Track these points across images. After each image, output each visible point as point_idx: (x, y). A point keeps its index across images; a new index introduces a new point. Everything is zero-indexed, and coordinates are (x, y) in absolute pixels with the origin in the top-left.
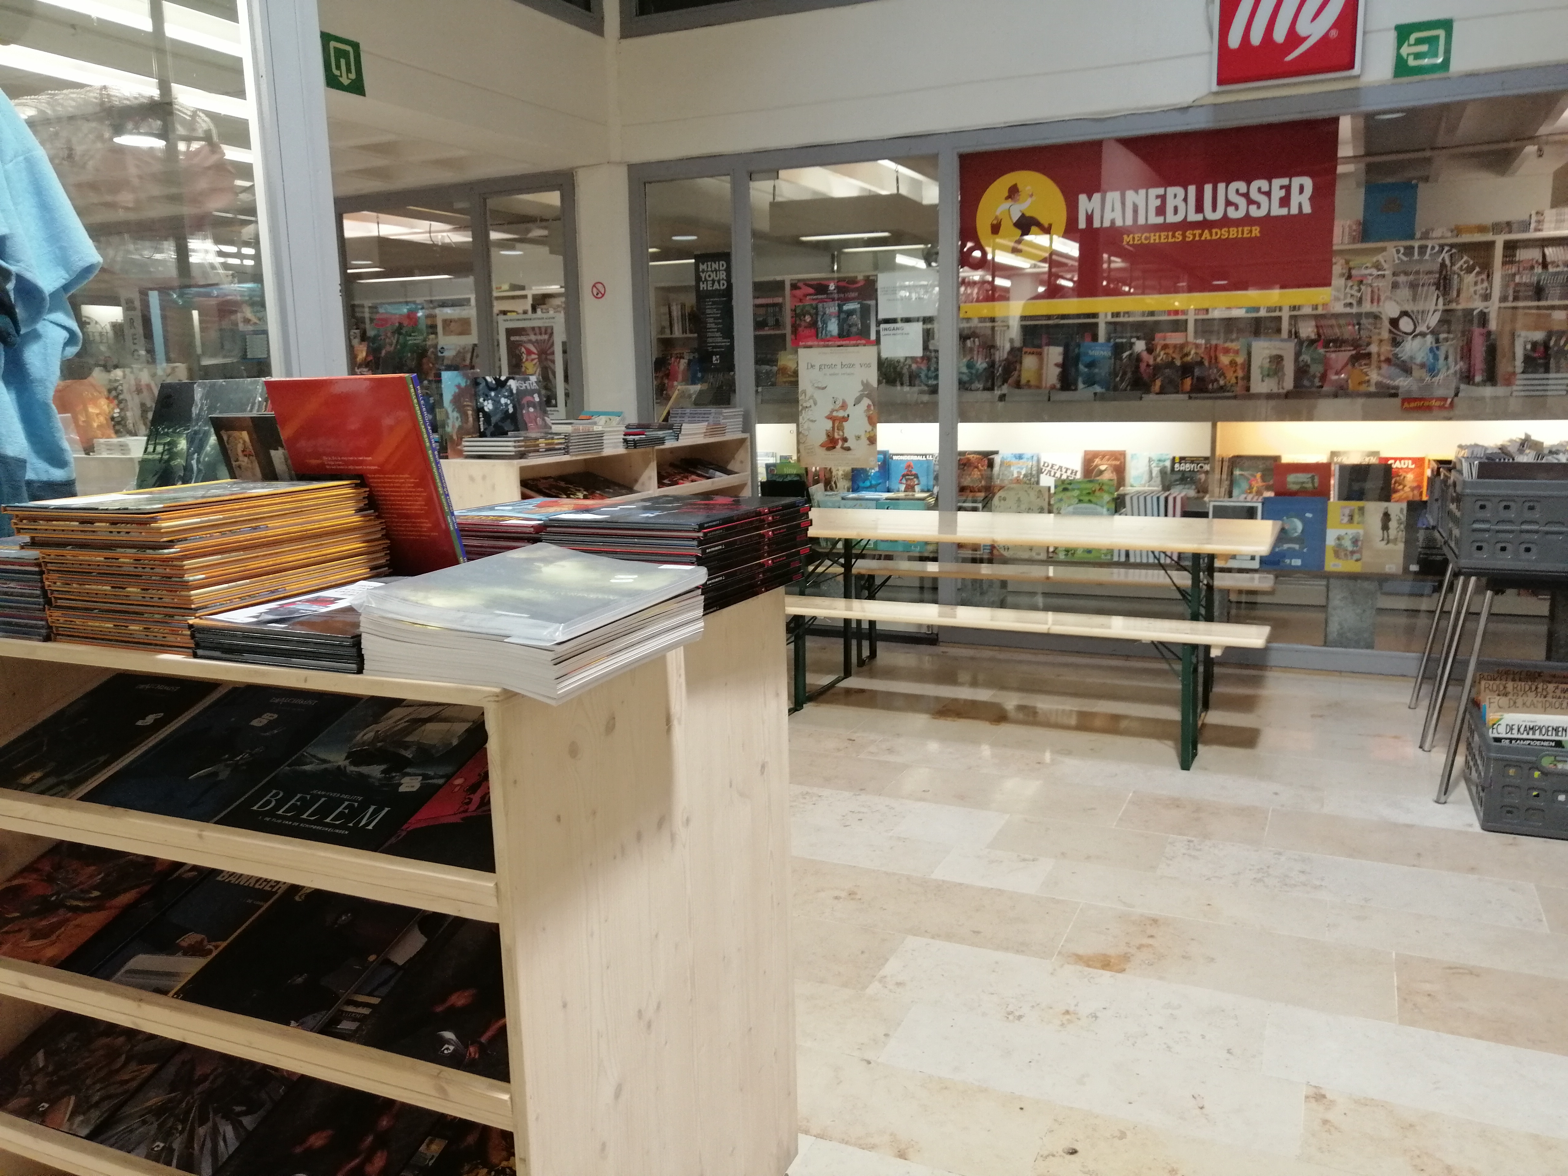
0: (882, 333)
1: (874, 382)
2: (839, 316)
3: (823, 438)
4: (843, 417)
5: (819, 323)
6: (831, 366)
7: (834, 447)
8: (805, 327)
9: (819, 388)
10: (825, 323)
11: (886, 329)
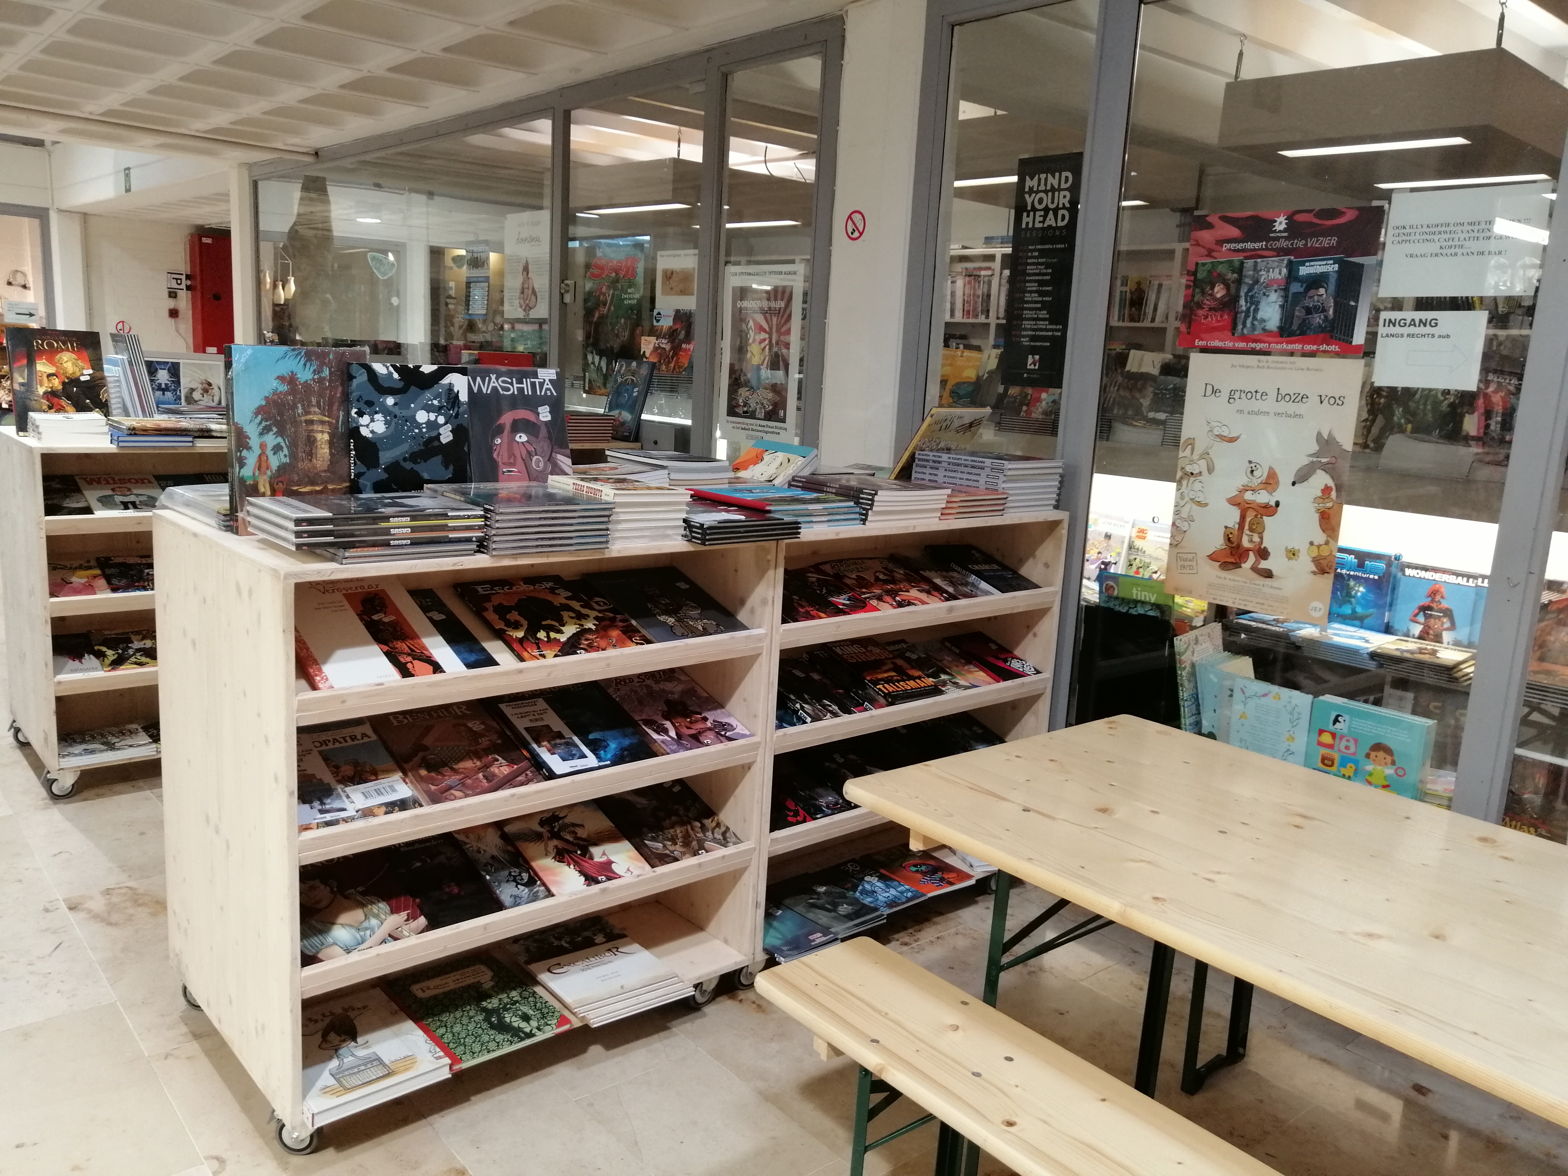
0: (1382, 330)
1: (1347, 439)
2: (1286, 290)
3: (1218, 542)
4: (1266, 506)
5: (1242, 302)
6: (1253, 394)
7: (1237, 565)
8: (1210, 309)
9: (1222, 438)
10: (1254, 302)
11: (1392, 323)
